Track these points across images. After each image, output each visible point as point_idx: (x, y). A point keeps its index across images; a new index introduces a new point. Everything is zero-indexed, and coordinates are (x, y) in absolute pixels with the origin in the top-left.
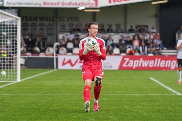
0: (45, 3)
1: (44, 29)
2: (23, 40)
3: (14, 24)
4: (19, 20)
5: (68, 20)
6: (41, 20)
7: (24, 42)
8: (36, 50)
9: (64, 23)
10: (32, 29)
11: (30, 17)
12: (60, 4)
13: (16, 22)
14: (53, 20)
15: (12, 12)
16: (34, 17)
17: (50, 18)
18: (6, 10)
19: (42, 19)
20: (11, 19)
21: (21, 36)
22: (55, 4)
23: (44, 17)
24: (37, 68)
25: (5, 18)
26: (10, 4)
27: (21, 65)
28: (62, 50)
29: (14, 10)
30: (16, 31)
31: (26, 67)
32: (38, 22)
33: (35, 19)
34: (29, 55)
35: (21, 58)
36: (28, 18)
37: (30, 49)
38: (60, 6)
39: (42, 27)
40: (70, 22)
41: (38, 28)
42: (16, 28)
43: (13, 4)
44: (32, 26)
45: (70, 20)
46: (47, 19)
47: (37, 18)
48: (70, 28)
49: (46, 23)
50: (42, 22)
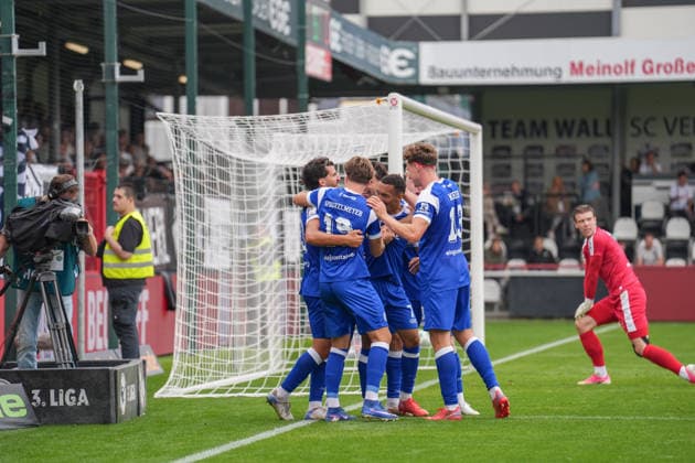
0: (576, 68)
1: (573, 167)
2: (492, 212)
3: (461, 150)
4: (475, 134)
5: (670, 132)
6: (560, 134)
7: (496, 221)
8: (544, 250)
9: (654, 143)
10: (527, 167)
11: (521, 123)
12: (638, 68)
13: (468, 143)
14: (609, 133)
15: (451, 104)
16: (533, 124)
17: (596, 123)
18: (429, 98)
19: (565, 128)
20: (448, 130)
21: (485, 197)
22: (618, 69)
23: (573, 122)
24: (549, 317)
25: (423, 129)
26: (443, 73)
27: (489, 306)
28: (648, 247)
29: (457, 98)
30: (467, 178)
31: (506, 314)
32: (550, 143)
33: (540, 129)
34: (517, 267)
35: (486, 278)
36: (513, 126)
37: (519, 243)
38: (638, 76)
39: (566, 161)
40: (677, 138)
41: (550, 165)
42: (467, 165)
43: (456, 73)
44: (525, 157)
45: (677, 129)
46: (584, 129)
47: (544, 124)
48: (675, 160)
49: (582, 144)
50: (565, 141)
